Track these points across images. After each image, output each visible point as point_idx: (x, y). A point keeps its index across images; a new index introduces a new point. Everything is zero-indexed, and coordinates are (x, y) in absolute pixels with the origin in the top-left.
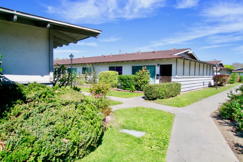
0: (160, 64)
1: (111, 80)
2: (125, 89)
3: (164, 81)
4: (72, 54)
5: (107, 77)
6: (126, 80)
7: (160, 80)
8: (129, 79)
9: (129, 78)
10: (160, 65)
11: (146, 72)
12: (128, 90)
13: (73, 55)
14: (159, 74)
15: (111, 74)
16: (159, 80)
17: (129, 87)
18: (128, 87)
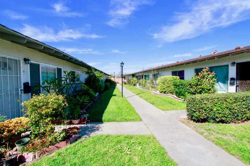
0: (236, 62)
1: (168, 85)
2: (179, 96)
3: (244, 88)
4: (122, 62)
5: (164, 83)
6: (179, 86)
7: (237, 86)
8: (181, 85)
9: (183, 84)
10: (237, 64)
11: (209, 75)
12: (182, 98)
13: (124, 63)
14: (235, 77)
15: (168, 79)
16: (235, 86)
17: (183, 95)
18: (181, 95)
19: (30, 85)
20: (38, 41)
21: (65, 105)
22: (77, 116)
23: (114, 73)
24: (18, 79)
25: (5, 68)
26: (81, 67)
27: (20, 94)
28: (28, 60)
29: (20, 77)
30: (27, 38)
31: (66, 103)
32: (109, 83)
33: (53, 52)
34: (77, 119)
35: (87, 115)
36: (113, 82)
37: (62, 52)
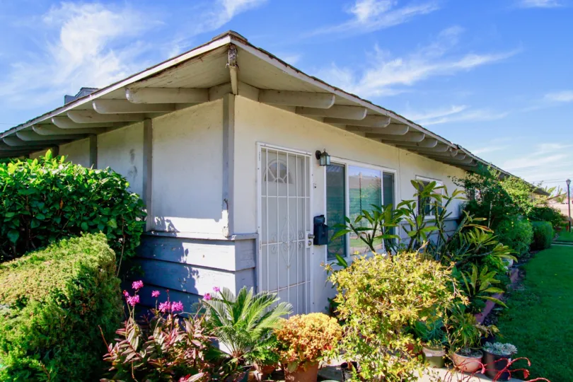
19: (325, 223)
20: (358, 97)
21: (457, 299)
22: (472, 342)
23: (569, 181)
24: (304, 205)
25: (283, 180)
26: (447, 165)
27: (307, 246)
28: (325, 154)
29: (309, 200)
30: (336, 92)
31: (458, 292)
32: (549, 224)
33: (386, 126)
34: (469, 355)
35: (509, 345)
36: (563, 218)
37: (409, 121)
